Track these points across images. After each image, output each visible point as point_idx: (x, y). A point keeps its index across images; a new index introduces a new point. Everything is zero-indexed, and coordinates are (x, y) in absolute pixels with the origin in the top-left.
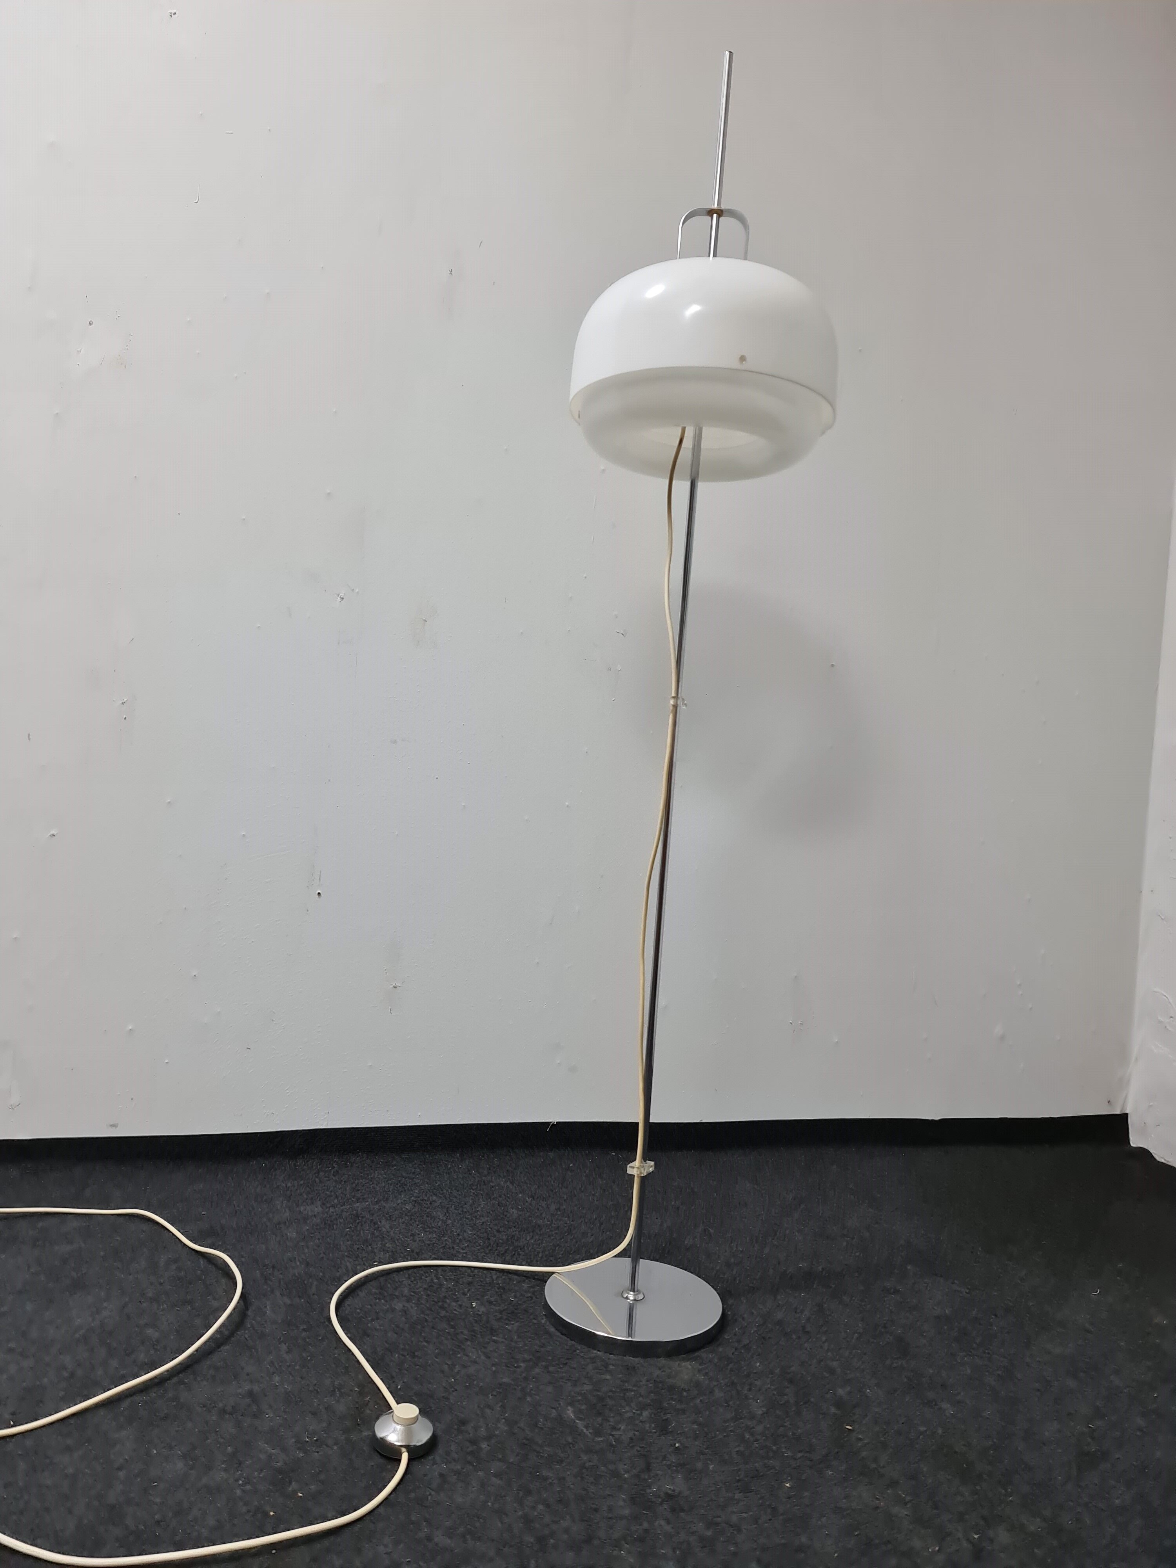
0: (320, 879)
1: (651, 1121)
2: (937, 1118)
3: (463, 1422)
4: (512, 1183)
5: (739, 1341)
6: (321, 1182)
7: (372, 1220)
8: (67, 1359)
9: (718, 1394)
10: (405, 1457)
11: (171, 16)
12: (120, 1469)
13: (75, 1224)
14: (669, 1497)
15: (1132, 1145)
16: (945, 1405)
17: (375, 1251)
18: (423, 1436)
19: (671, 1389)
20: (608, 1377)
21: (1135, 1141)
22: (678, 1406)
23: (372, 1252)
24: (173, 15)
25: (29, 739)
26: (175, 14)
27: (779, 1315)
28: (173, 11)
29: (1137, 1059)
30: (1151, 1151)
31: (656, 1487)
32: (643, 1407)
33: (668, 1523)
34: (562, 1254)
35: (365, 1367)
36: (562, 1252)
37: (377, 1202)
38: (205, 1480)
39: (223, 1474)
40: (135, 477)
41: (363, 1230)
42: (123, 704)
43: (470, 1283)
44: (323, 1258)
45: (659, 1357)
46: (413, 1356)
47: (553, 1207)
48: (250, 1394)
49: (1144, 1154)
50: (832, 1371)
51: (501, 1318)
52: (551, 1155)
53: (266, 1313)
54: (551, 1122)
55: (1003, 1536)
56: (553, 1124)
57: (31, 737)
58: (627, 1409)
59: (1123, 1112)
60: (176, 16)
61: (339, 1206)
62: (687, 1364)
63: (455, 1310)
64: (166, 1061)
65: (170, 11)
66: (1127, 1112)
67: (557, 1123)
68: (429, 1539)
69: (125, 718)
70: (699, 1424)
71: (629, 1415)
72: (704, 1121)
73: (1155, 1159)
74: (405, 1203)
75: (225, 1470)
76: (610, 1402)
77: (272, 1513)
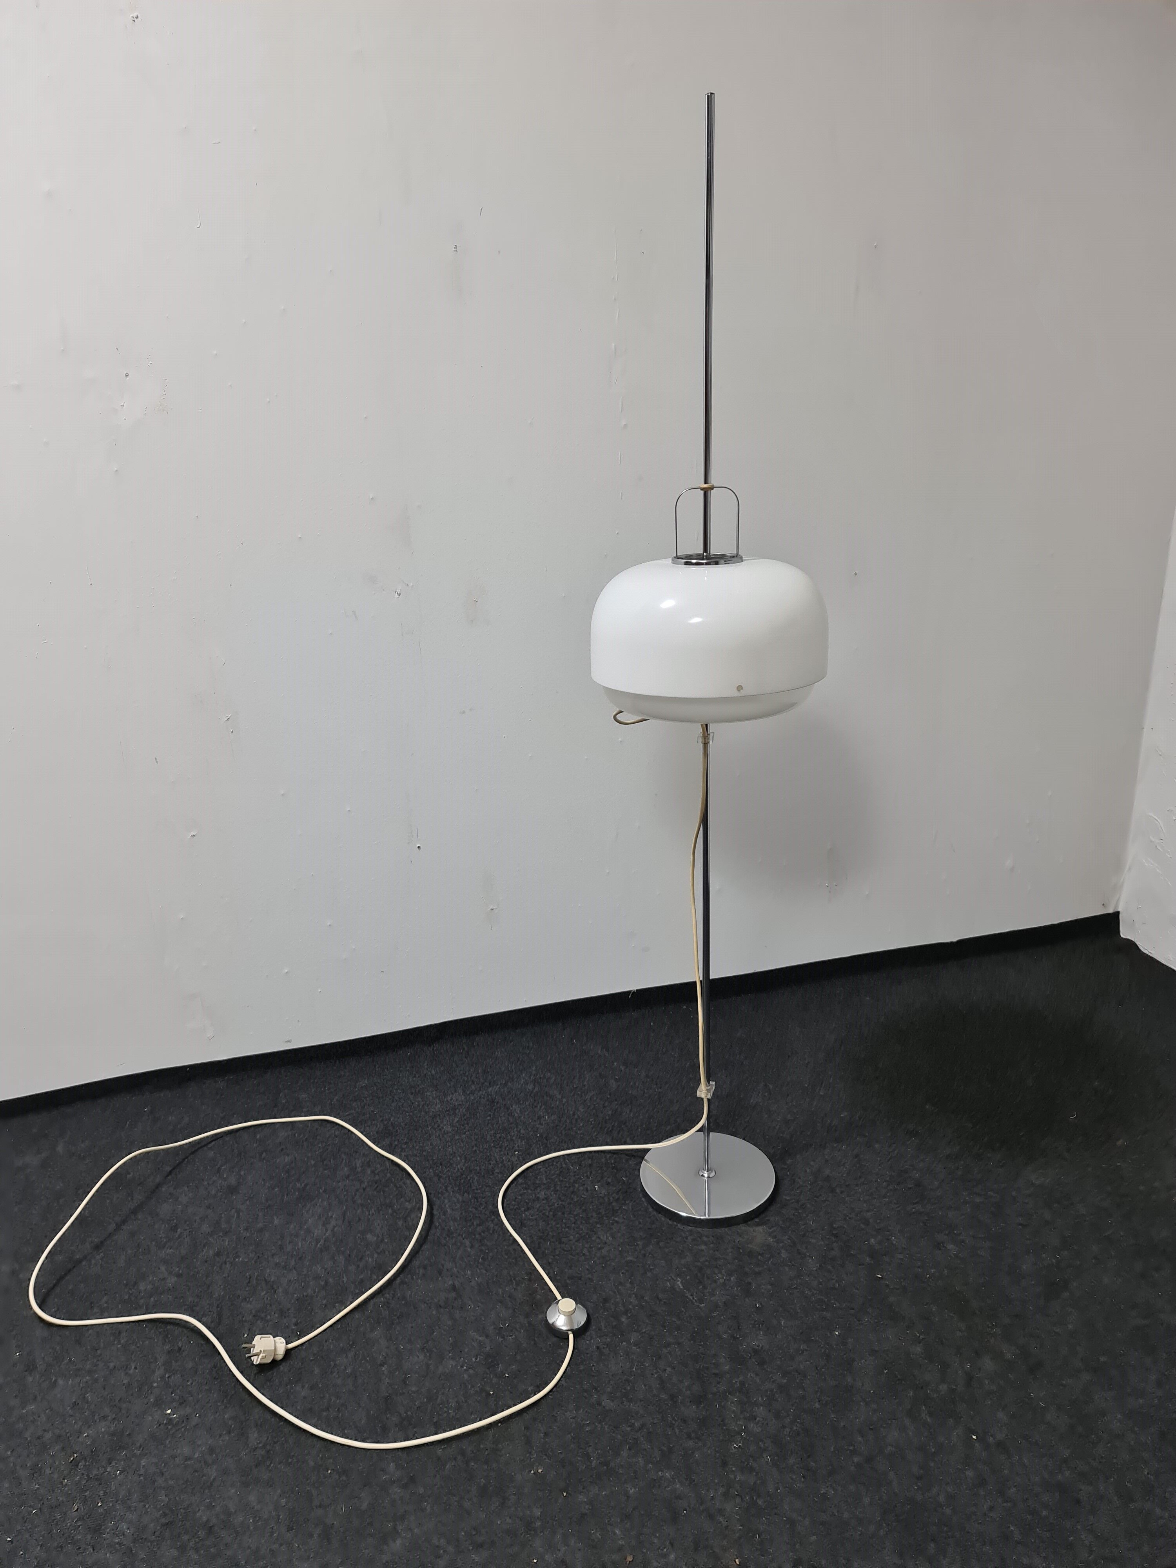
0: (417, 835)
1: (711, 977)
2: (955, 939)
3: (606, 1300)
4: (607, 1050)
5: (798, 1202)
6: (457, 1066)
7: (505, 1105)
8: (318, 1269)
9: (784, 1254)
10: (571, 1337)
11: (134, 21)
12: (382, 1365)
13: (282, 1134)
14: (756, 1352)
15: (1122, 936)
16: (950, 1246)
17: (514, 1138)
18: (581, 1319)
19: (751, 1254)
20: (703, 1247)
21: (1125, 933)
22: (757, 1270)
23: (512, 1140)
24: (135, 19)
25: (157, 762)
26: (137, 17)
27: (827, 1172)
28: (135, 15)
29: (1130, 869)
30: (1137, 943)
31: (745, 1344)
32: (730, 1274)
33: (757, 1375)
34: (656, 1126)
35: (529, 1257)
36: (656, 1124)
37: (506, 1084)
38: (441, 1369)
39: (452, 1362)
40: (197, 517)
41: (501, 1117)
42: (228, 720)
43: (590, 1165)
44: (475, 1150)
45: (739, 1224)
46: (561, 1242)
47: (643, 1074)
48: (454, 1288)
49: (1131, 946)
50: (867, 1222)
51: (618, 1199)
52: (634, 1014)
53: (447, 1211)
54: (631, 991)
55: (988, 1364)
56: (634, 992)
57: (158, 760)
58: (720, 1275)
59: (1116, 910)
60: (139, 19)
61: (477, 1092)
62: (760, 1229)
63: (583, 1194)
64: (319, 991)
65: (131, 16)
66: (1119, 910)
67: (637, 990)
68: (599, 1404)
69: (232, 732)
70: (771, 1285)
71: (722, 1281)
72: (757, 971)
73: (1140, 950)
74: (526, 1083)
75: (453, 1358)
76: (709, 1272)
77: (491, 1393)
